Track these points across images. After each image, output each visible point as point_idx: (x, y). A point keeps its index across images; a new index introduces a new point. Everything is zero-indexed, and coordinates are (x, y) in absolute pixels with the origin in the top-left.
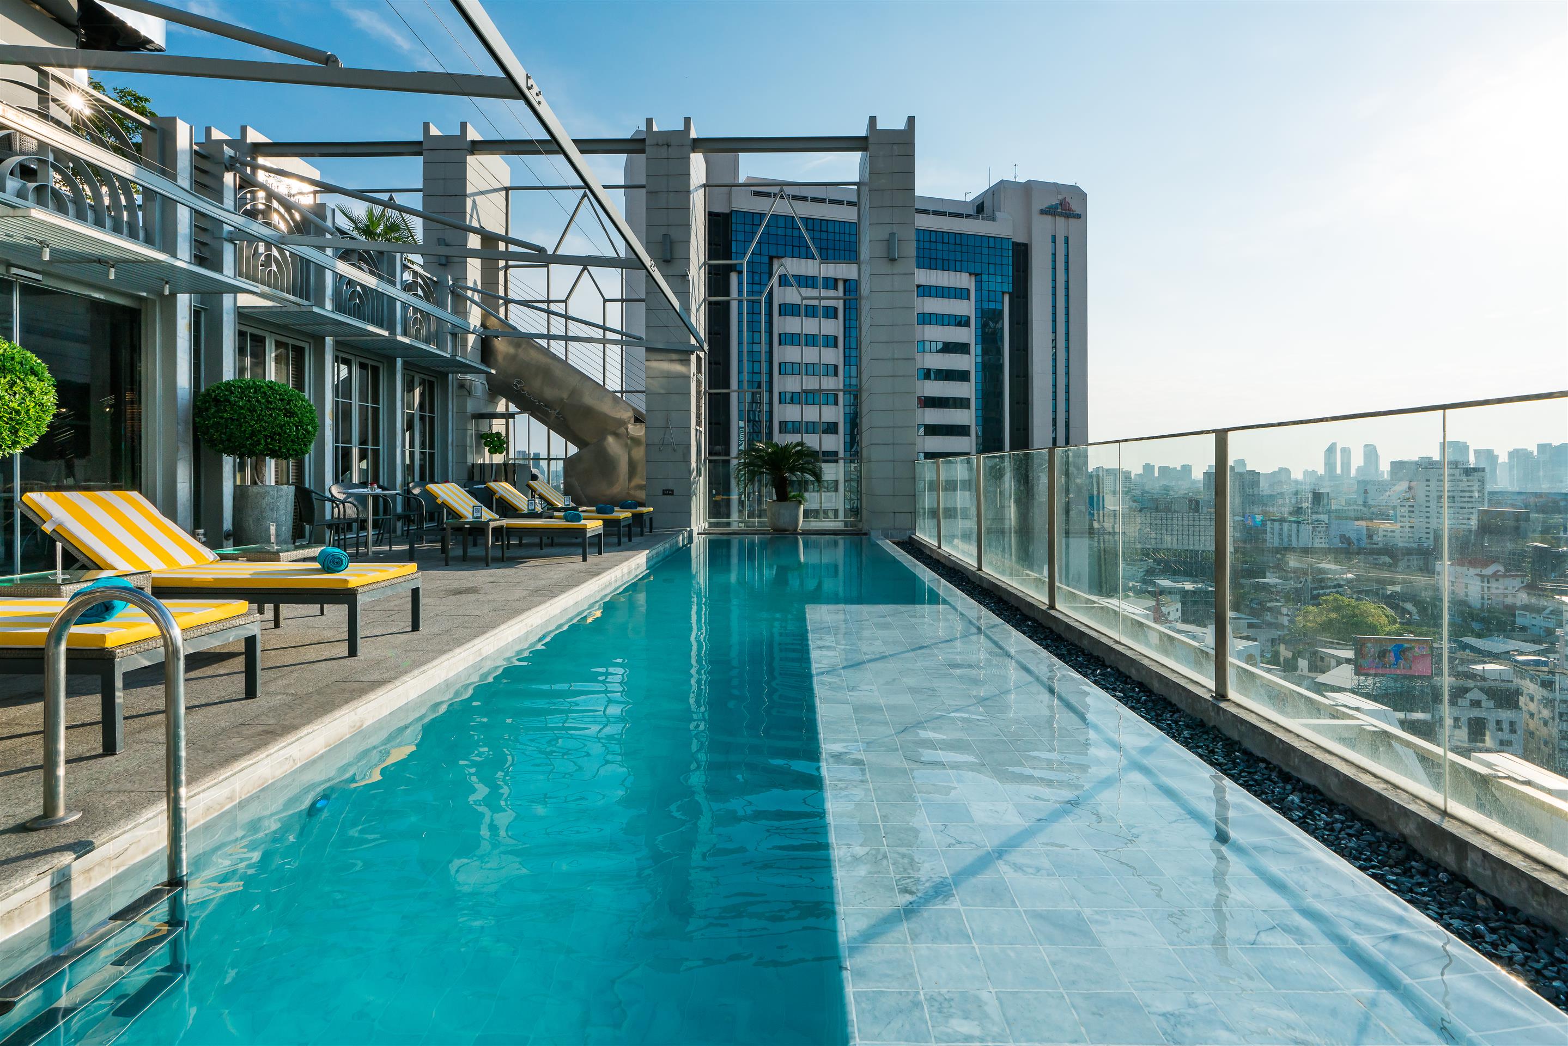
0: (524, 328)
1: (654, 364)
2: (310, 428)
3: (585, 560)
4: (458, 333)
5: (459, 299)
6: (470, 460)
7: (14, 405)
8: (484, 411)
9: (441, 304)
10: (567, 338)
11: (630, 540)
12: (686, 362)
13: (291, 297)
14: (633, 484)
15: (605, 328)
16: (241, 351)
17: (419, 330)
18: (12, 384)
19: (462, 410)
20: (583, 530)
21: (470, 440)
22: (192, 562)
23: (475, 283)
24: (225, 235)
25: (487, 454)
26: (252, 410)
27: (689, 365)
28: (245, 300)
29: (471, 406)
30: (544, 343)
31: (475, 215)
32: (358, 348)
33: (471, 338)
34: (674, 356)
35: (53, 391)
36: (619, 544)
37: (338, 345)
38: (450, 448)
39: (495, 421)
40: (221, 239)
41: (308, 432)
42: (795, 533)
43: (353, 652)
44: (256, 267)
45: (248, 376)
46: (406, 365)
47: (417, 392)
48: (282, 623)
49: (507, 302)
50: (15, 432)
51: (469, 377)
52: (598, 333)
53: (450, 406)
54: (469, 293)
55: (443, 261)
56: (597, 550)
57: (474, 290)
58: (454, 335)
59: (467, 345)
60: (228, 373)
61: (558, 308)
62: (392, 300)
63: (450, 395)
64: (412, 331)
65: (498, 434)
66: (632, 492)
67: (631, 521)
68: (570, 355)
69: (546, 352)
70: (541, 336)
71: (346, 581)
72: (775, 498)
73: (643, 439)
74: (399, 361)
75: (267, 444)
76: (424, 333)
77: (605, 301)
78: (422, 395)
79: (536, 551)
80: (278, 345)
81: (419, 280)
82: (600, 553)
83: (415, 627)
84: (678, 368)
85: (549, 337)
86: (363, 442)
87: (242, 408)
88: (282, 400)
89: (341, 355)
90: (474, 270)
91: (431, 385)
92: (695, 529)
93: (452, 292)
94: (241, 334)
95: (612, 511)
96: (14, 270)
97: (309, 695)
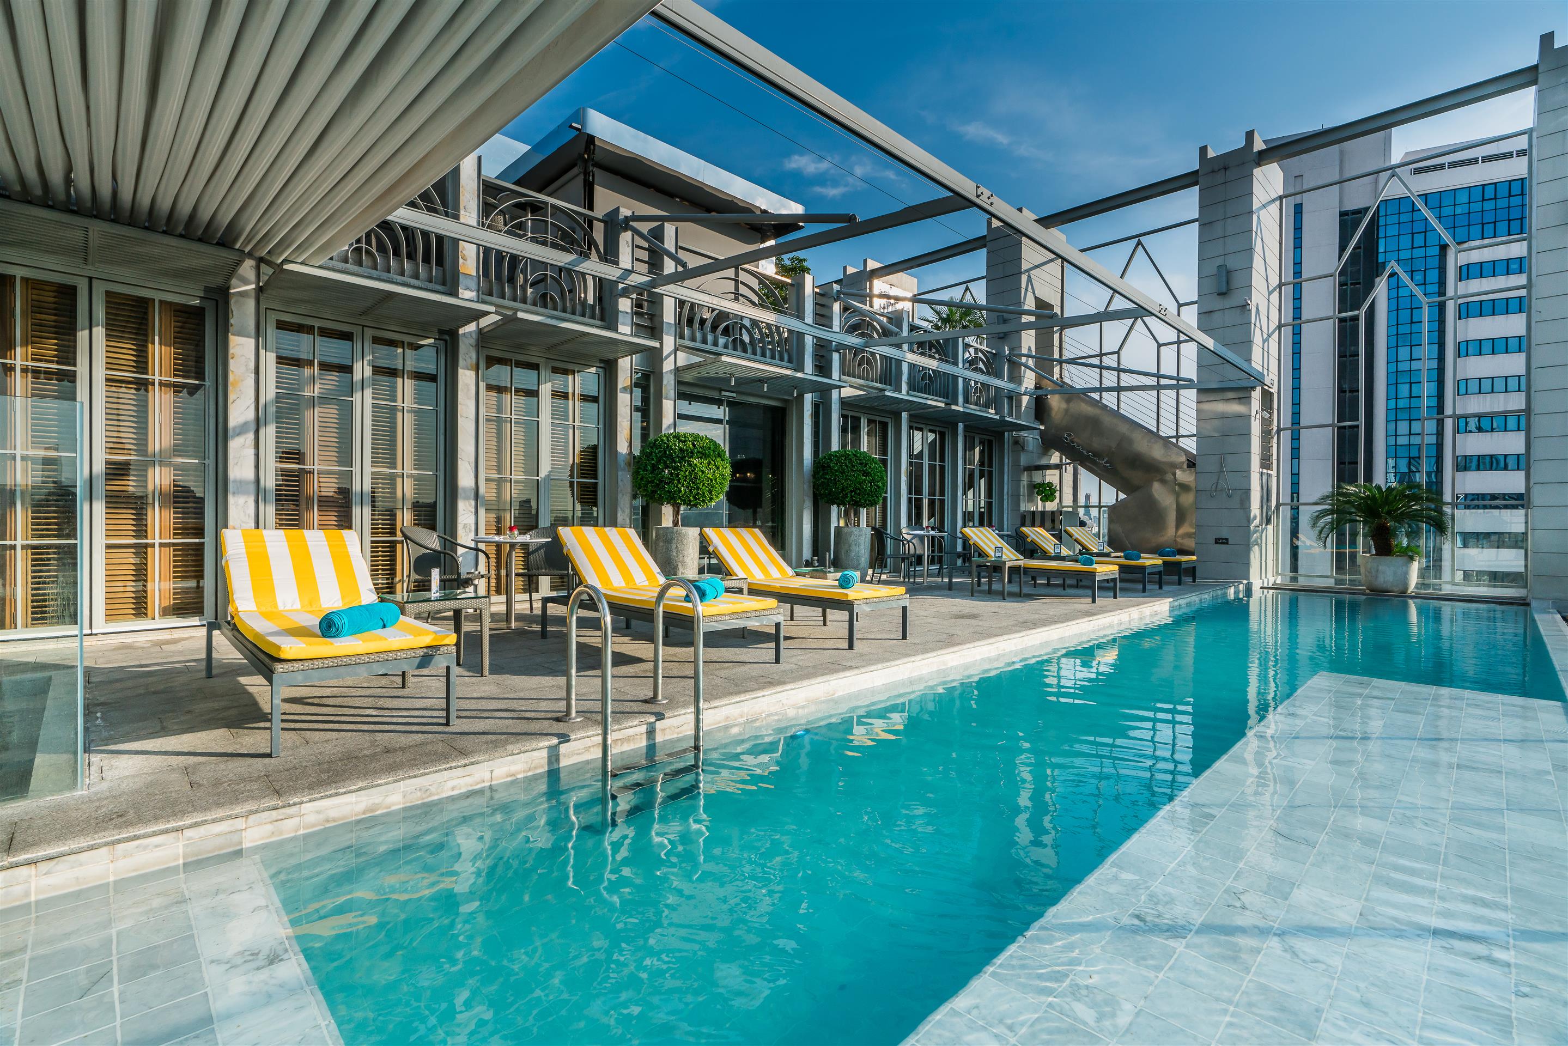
0: (1079, 384)
1: (1206, 407)
2: (880, 484)
3: (1094, 601)
4: (1013, 398)
5: (1015, 366)
6: (1022, 508)
7: (710, 476)
8: (1038, 463)
9: (999, 375)
10: (1119, 389)
11: (1161, 588)
12: (1246, 400)
13: (878, 385)
14: (1181, 531)
15: (1159, 376)
16: (844, 430)
17: (979, 398)
18: (709, 463)
19: (1016, 463)
20: (1092, 574)
21: (1023, 490)
22: (779, 576)
23: (1030, 349)
24: (833, 348)
25: (1040, 503)
26: (843, 472)
27: (1250, 403)
28: (847, 392)
29: (1024, 460)
30: (1096, 396)
31: (1030, 289)
32: (928, 419)
33: (1025, 400)
34: (1231, 395)
35: (729, 466)
36: (1144, 590)
37: (912, 418)
38: (1005, 497)
39: (1048, 472)
40: (831, 351)
41: (879, 487)
42: (1403, 594)
43: (851, 647)
44: (854, 367)
45: (849, 448)
46: (966, 428)
47: (977, 450)
48: (828, 623)
49: (1061, 362)
50: (710, 492)
51: (1022, 434)
52: (1152, 381)
53: (1006, 460)
54: (1024, 360)
55: (1002, 335)
56: (1112, 594)
57: (1028, 356)
58: (1010, 398)
59: (1021, 406)
60: (835, 446)
61: (1110, 361)
62: (955, 378)
63: (1006, 451)
64: (973, 398)
65: (1050, 484)
66: (1179, 540)
67: (1162, 569)
68: (1122, 405)
69: (1098, 404)
70: (1094, 390)
71: (847, 595)
72: (1374, 552)
73: (1193, 485)
74: (961, 425)
75: (852, 497)
76: (983, 400)
77: (1160, 345)
78: (982, 452)
79: (1060, 591)
80: (870, 422)
81: (980, 355)
82: (1115, 597)
83: (904, 637)
84: (1236, 408)
85: (1101, 390)
86: (932, 493)
87: (836, 471)
88: (861, 464)
89: (915, 425)
90: (1028, 340)
91: (990, 442)
92: (1256, 583)
93: (1009, 361)
94: (845, 417)
95: (1139, 558)
96: (724, 393)
97: (807, 667)
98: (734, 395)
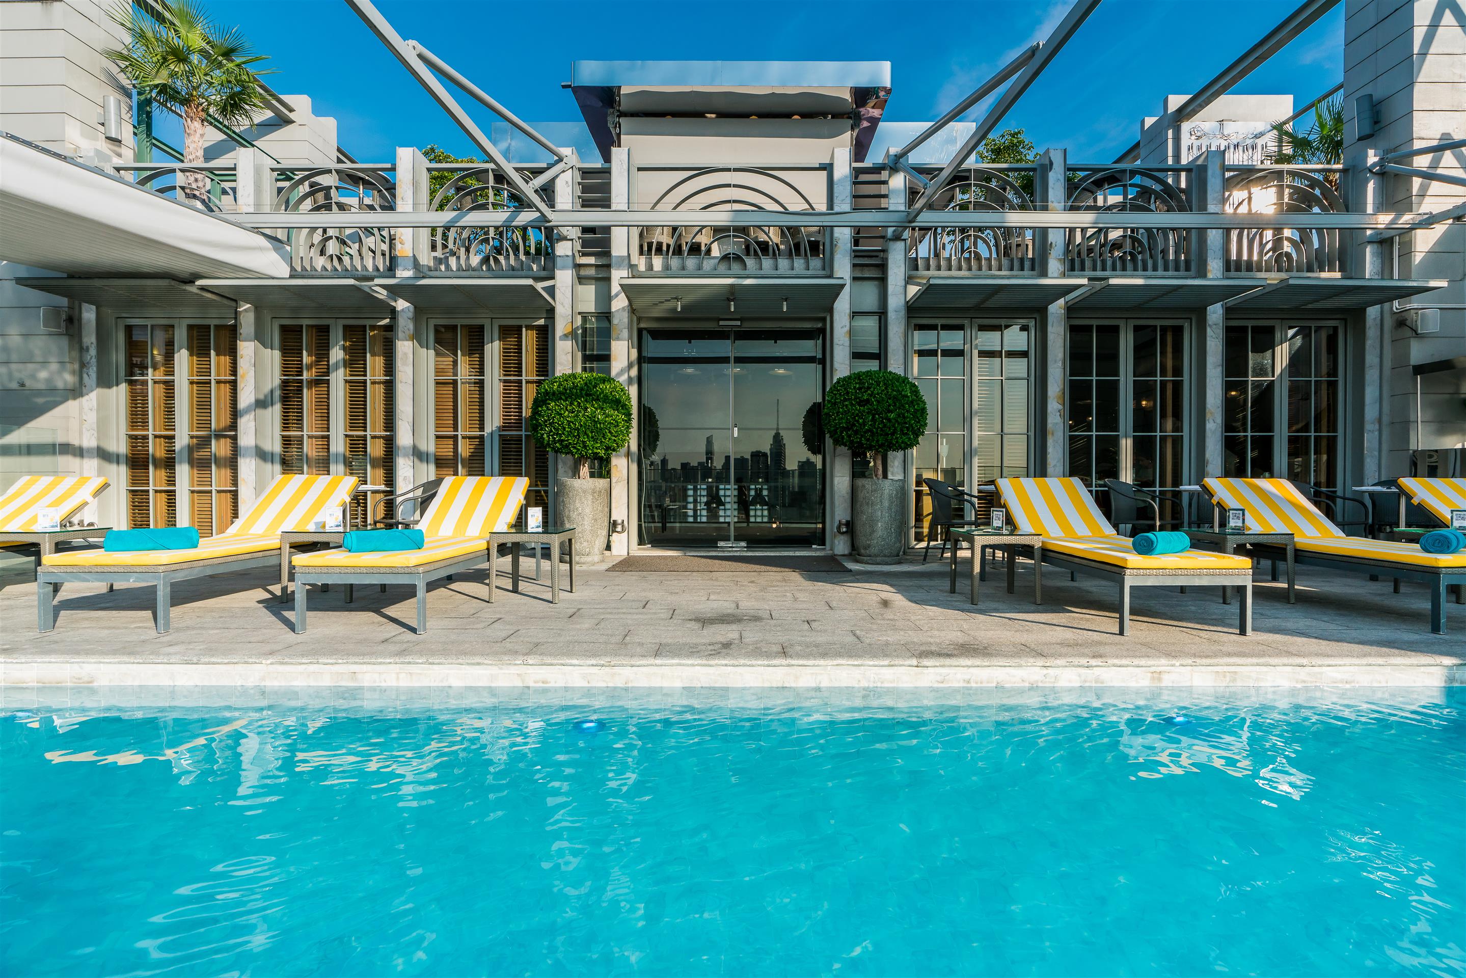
6: (1415, 446)
17: (1286, 257)
19: (1402, 362)
29: (1420, 354)
47: (1284, 348)
51: (1412, 304)
53: (1371, 358)
58: (1385, 243)
76: (1301, 257)
78: (1303, 351)
93: (1380, 174)
96: (721, 323)
98: (738, 323)
